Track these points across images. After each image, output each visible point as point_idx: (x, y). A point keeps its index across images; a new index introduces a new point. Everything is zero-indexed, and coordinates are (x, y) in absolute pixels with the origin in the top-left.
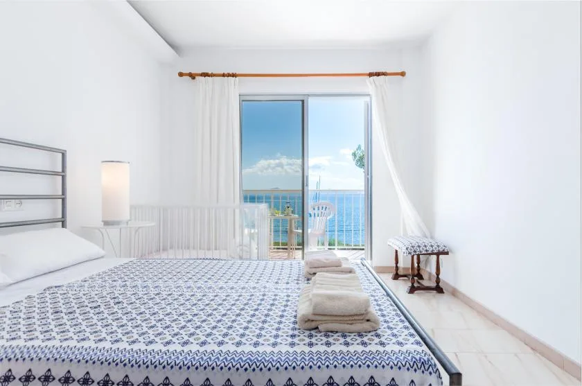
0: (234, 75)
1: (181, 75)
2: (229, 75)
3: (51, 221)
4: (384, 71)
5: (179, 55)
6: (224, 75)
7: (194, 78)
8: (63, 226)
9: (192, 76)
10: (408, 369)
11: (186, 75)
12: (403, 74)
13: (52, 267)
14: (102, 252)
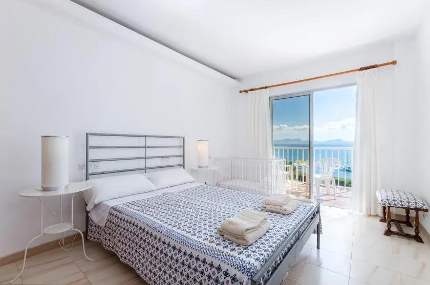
0: (266, 88)
1: (241, 92)
2: (264, 88)
3: (179, 166)
4: (374, 64)
5: (240, 82)
6: (261, 88)
7: (247, 92)
8: (184, 168)
9: (246, 91)
10: (235, 268)
11: (243, 91)
12: (394, 63)
13: (172, 185)
14: (194, 180)
